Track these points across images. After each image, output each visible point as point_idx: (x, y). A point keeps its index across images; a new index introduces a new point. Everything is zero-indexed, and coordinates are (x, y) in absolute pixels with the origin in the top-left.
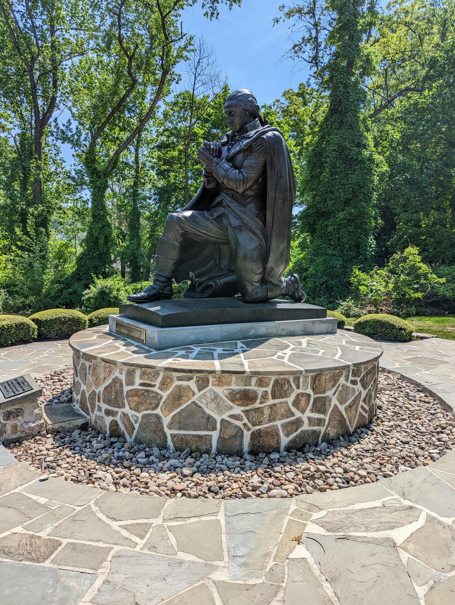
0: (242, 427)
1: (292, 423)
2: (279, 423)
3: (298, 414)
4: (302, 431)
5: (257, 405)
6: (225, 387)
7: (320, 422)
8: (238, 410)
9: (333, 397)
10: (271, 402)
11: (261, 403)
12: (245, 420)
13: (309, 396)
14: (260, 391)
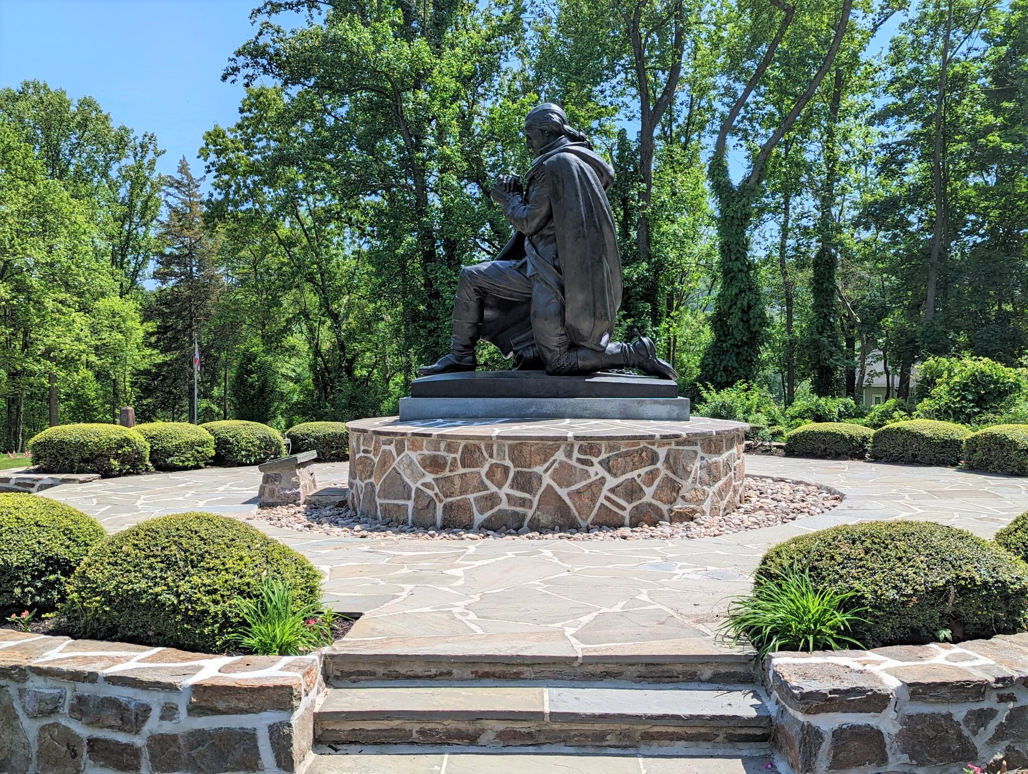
0: (434, 497)
1: (485, 498)
2: (471, 497)
3: (493, 489)
4: (500, 510)
5: (447, 473)
6: (419, 452)
7: (523, 502)
8: (429, 478)
9: (544, 475)
10: (461, 471)
11: (451, 471)
12: (437, 490)
13: (506, 469)
14: (450, 457)
